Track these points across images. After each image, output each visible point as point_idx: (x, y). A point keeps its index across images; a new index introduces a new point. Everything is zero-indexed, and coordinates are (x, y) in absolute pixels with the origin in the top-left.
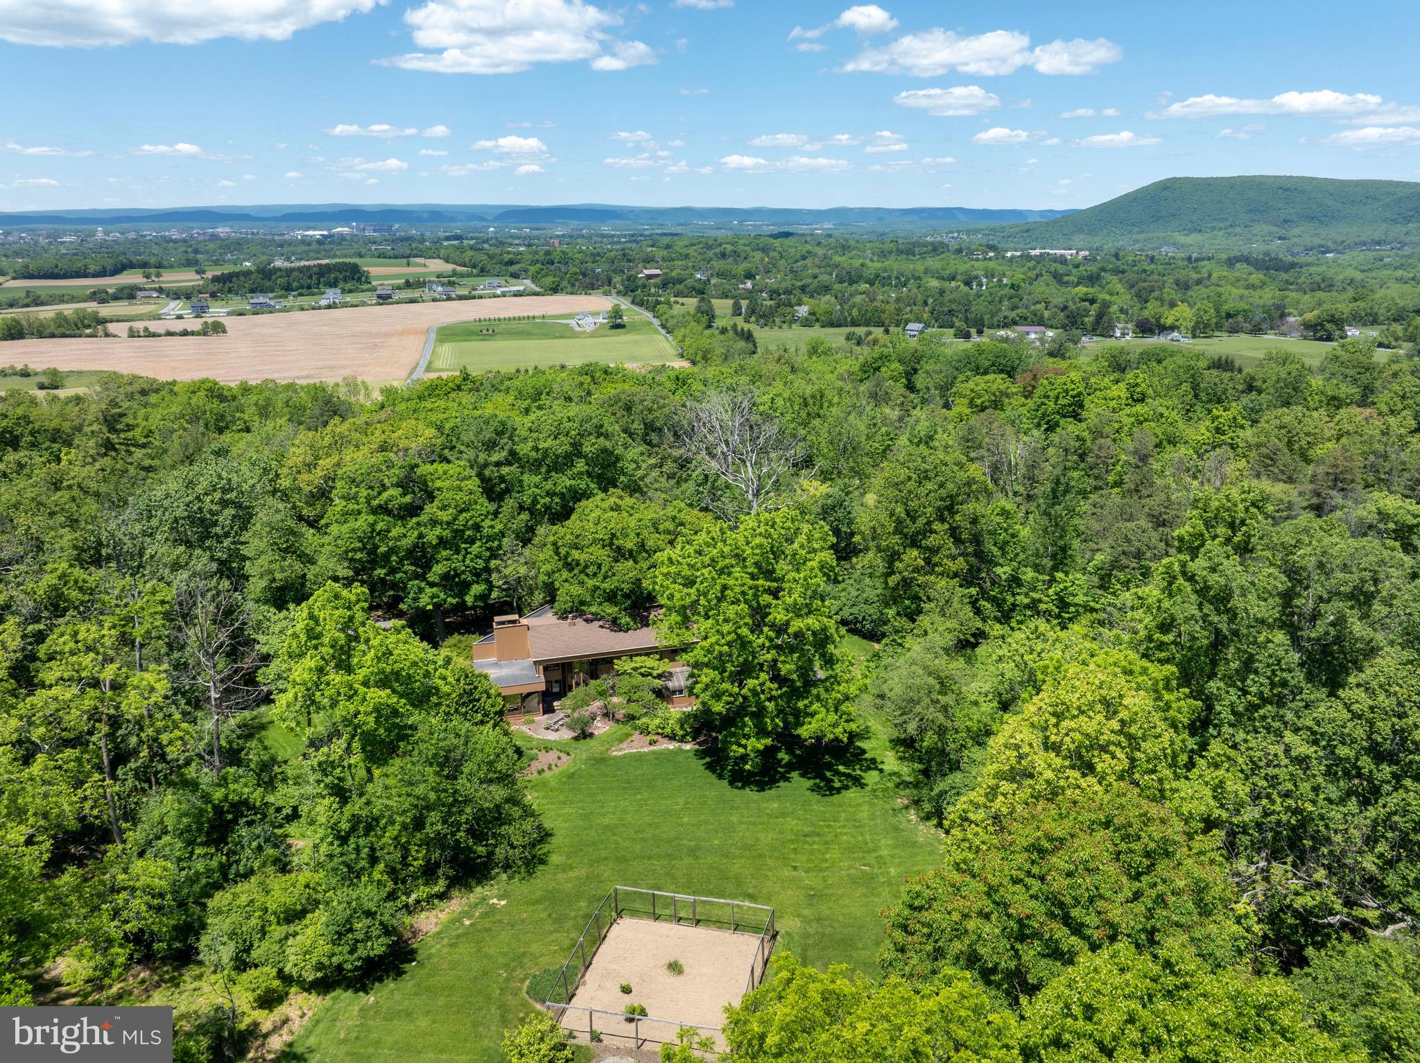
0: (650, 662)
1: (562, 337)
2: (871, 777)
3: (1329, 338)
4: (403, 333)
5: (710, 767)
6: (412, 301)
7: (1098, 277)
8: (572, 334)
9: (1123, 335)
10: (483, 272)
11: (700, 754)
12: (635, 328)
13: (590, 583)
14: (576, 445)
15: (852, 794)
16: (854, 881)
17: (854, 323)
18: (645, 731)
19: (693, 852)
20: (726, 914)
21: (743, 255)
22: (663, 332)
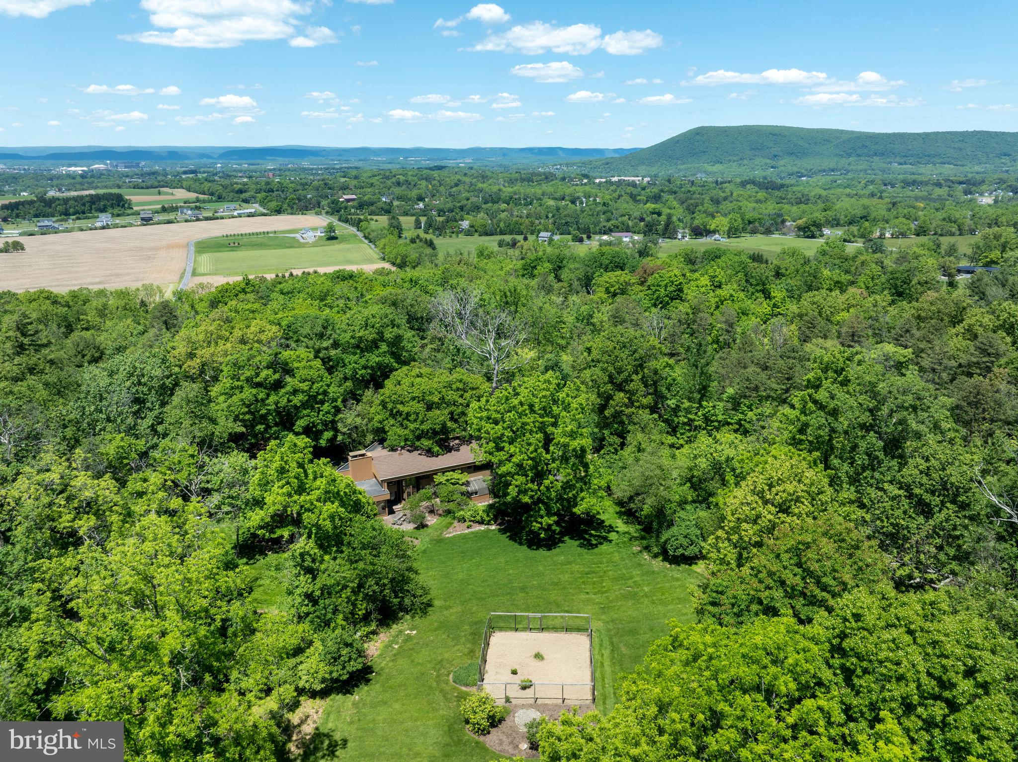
0: (456, 475)
1: (291, 247)
2: (613, 536)
3: (813, 237)
4: (169, 247)
5: (511, 538)
6: (169, 222)
7: (660, 197)
8: (301, 245)
9: (683, 237)
10: (220, 198)
11: (502, 531)
12: (345, 239)
13: (412, 426)
14: (381, 334)
15: (604, 547)
16: (626, 597)
17: (502, 233)
18: (462, 520)
19: (523, 589)
20: (557, 622)
21: (413, 183)
22: (366, 241)
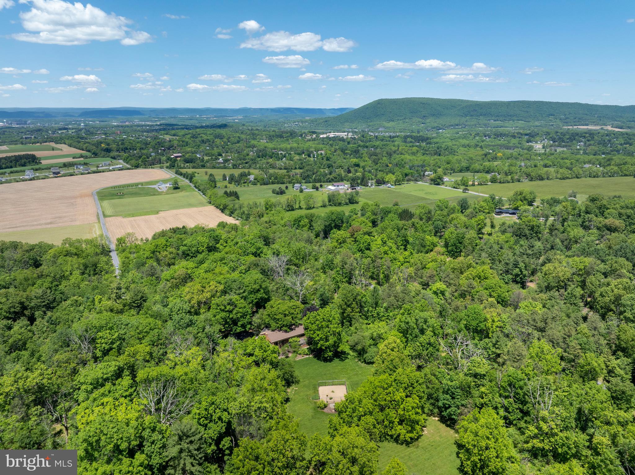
0: (295, 339)
1: (154, 195)
2: (349, 356)
3: (438, 184)
4: (82, 196)
5: (318, 359)
6: (72, 175)
7: (358, 151)
8: (160, 194)
9: (372, 185)
10: (95, 155)
11: (315, 357)
12: (184, 189)
13: (280, 323)
15: (347, 360)
16: (354, 375)
17: (273, 183)
18: (300, 354)
19: (325, 374)
20: (336, 383)
22: (197, 190)
